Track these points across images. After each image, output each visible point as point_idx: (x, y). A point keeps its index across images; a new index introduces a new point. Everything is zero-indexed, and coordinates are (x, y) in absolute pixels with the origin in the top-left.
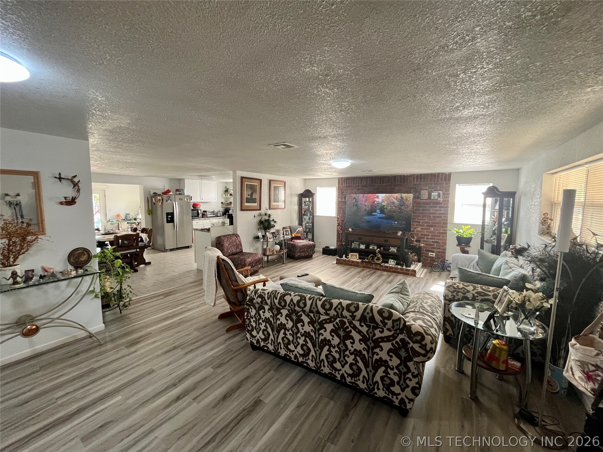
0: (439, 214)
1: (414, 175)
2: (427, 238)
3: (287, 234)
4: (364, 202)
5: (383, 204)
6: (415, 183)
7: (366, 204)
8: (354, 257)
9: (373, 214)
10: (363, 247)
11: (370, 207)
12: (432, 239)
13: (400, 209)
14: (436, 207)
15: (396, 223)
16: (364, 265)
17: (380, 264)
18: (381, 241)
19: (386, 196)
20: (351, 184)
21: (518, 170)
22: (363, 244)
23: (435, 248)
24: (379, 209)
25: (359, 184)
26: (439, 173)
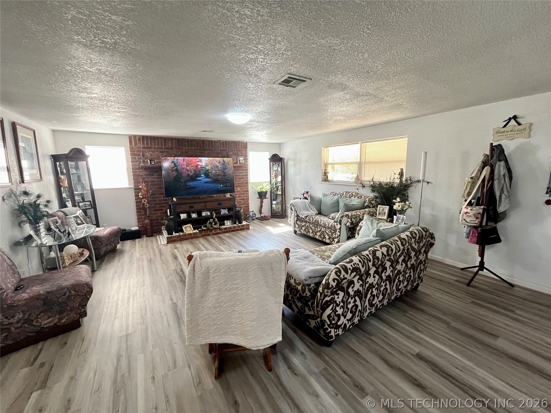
0: (243, 175)
3: (79, 222)
4: (185, 166)
5: (207, 168)
6: (222, 149)
7: (188, 168)
8: (188, 229)
9: (198, 179)
10: (194, 216)
11: (193, 171)
12: (239, 197)
13: (224, 172)
14: (239, 170)
15: (222, 186)
16: (204, 234)
17: (218, 228)
18: (215, 205)
19: (209, 159)
20: (151, 145)
21: (280, 144)
22: (194, 213)
23: (241, 204)
24: (204, 174)
25: (162, 145)
26: (239, 142)
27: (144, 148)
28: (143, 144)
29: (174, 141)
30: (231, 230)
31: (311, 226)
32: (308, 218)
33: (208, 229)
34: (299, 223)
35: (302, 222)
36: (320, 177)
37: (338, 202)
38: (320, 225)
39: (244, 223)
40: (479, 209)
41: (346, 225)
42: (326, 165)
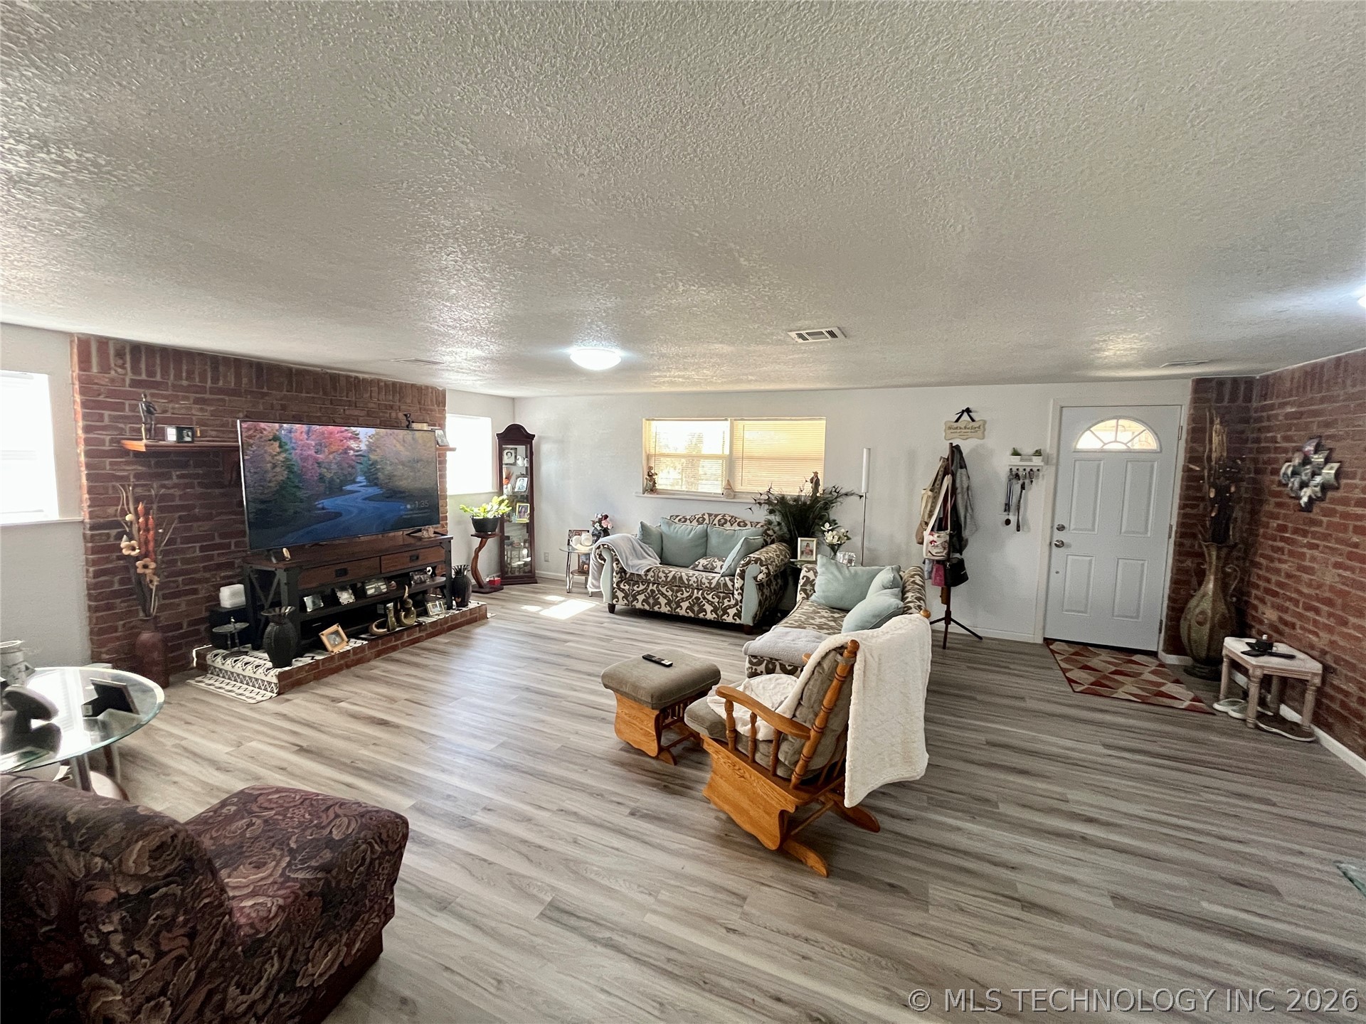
4: (312, 452)
5: (373, 457)
6: (385, 402)
7: (321, 456)
8: (336, 641)
9: (349, 488)
10: (345, 597)
11: (334, 466)
13: (413, 469)
15: (409, 506)
16: (380, 647)
17: (415, 626)
18: (403, 561)
20: (164, 374)
21: (512, 400)
22: (343, 589)
24: (364, 473)
25: (203, 379)
26: (427, 387)
27: (135, 383)
28: (135, 369)
29: (244, 371)
30: (446, 626)
31: (664, 590)
32: (651, 573)
33: (392, 633)
34: (627, 587)
35: (637, 583)
36: (640, 482)
37: (706, 535)
38: (688, 586)
39: (473, 604)
40: (945, 535)
41: (755, 578)
42: (648, 457)
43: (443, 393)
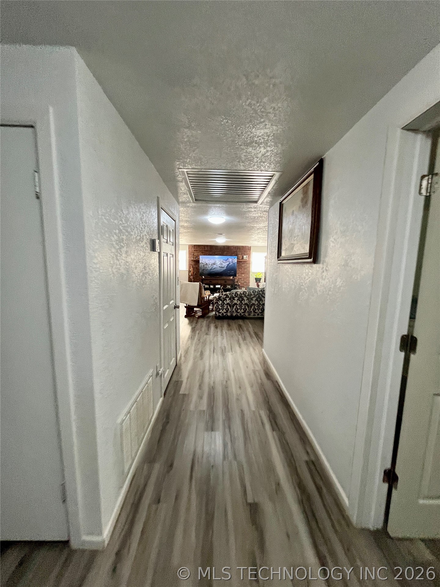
0: (246, 267)
1: (234, 246)
2: (241, 280)
6: (235, 250)
10: (212, 287)
12: (244, 280)
14: (245, 263)
15: (229, 272)
18: (223, 282)
20: (198, 249)
22: (212, 285)
23: (245, 285)
25: (203, 249)
26: (246, 246)
27: (194, 251)
28: (194, 249)
29: (209, 247)
43: (251, 247)
